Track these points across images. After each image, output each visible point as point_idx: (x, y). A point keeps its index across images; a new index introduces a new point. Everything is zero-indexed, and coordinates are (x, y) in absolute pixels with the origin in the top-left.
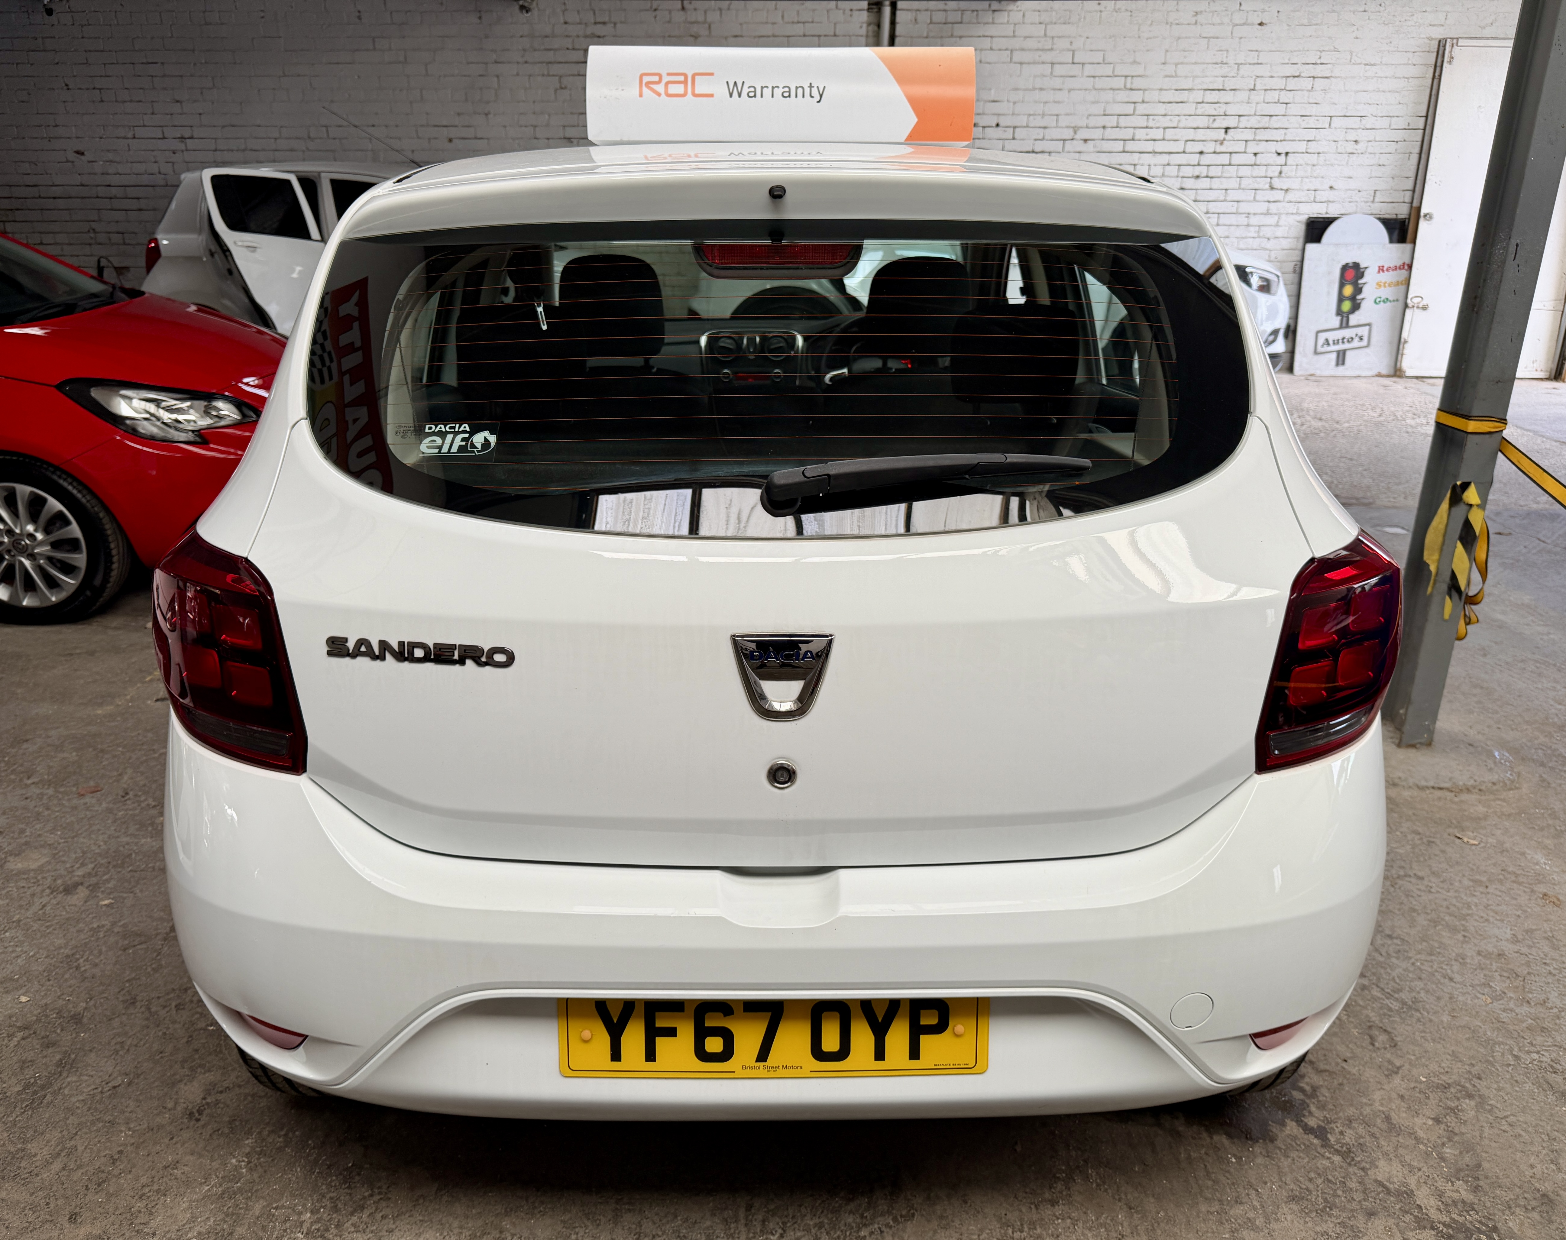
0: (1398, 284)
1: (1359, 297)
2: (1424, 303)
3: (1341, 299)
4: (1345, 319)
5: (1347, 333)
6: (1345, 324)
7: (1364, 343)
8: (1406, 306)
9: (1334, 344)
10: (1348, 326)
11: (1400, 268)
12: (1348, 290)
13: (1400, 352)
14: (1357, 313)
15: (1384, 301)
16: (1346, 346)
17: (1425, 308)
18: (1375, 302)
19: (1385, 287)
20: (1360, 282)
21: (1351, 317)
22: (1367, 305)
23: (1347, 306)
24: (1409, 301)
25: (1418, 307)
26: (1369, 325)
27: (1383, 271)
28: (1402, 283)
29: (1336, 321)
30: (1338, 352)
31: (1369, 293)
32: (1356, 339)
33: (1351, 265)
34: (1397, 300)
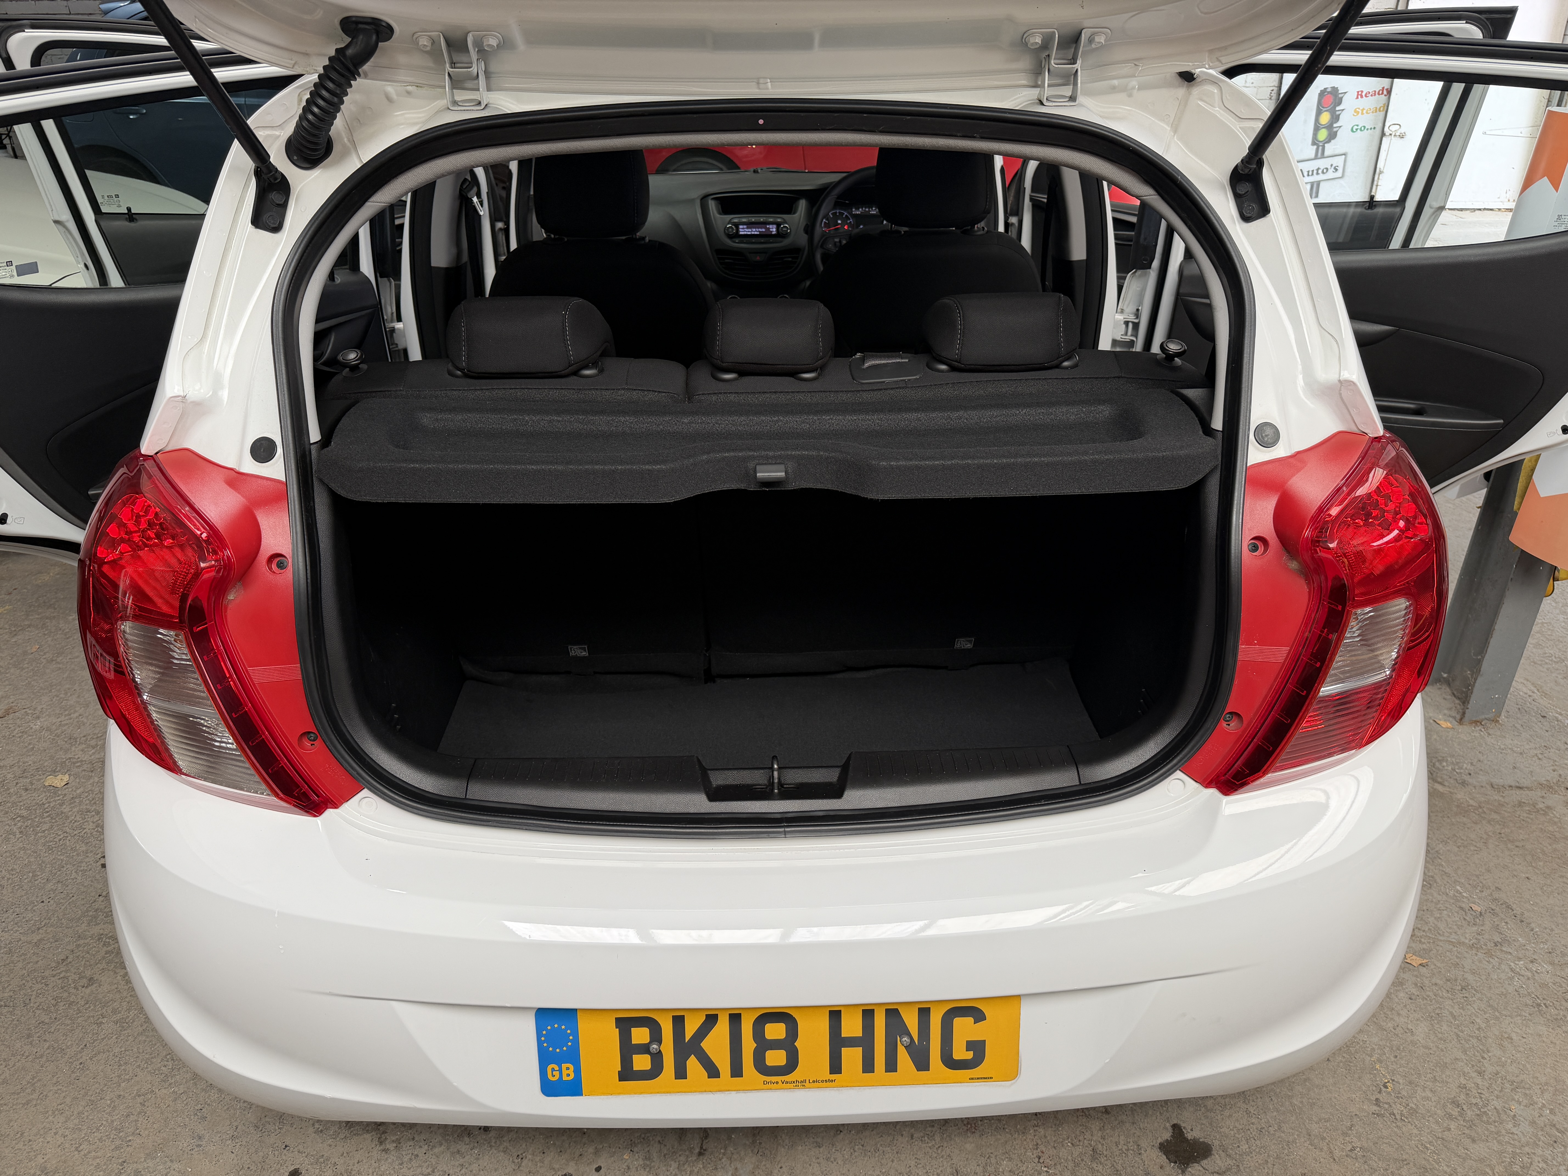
0: (1376, 110)
1: (1335, 125)
2: (1402, 130)
3: (1317, 128)
4: (1320, 148)
5: (1322, 163)
6: (1320, 154)
7: (1339, 174)
8: (1383, 134)
9: (1308, 175)
10: (1323, 156)
11: (1379, 94)
12: (1325, 118)
13: (1375, 183)
14: (1332, 141)
15: (1361, 130)
16: (1321, 177)
17: (1402, 136)
18: (1352, 130)
19: (1362, 114)
20: (1338, 108)
21: (1326, 145)
22: (1344, 134)
23: (1323, 134)
24: (1386, 129)
25: (1395, 135)
26: (1344, 154)
27: (1362, 97)
28: (1380, 111)
29: (1311, 151)
30: (1312, 184)
31: (1346, 121)
32: (1331, 170)
33: (1329, 90)
34: (1374, 128)
